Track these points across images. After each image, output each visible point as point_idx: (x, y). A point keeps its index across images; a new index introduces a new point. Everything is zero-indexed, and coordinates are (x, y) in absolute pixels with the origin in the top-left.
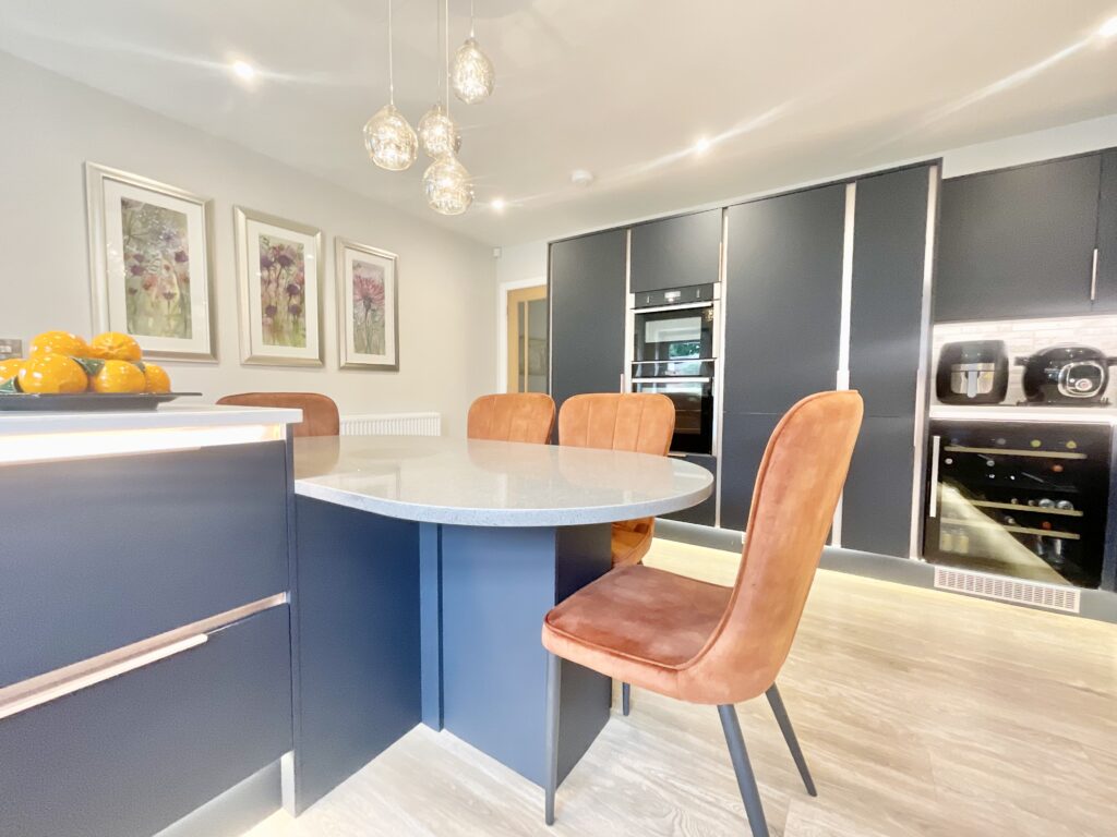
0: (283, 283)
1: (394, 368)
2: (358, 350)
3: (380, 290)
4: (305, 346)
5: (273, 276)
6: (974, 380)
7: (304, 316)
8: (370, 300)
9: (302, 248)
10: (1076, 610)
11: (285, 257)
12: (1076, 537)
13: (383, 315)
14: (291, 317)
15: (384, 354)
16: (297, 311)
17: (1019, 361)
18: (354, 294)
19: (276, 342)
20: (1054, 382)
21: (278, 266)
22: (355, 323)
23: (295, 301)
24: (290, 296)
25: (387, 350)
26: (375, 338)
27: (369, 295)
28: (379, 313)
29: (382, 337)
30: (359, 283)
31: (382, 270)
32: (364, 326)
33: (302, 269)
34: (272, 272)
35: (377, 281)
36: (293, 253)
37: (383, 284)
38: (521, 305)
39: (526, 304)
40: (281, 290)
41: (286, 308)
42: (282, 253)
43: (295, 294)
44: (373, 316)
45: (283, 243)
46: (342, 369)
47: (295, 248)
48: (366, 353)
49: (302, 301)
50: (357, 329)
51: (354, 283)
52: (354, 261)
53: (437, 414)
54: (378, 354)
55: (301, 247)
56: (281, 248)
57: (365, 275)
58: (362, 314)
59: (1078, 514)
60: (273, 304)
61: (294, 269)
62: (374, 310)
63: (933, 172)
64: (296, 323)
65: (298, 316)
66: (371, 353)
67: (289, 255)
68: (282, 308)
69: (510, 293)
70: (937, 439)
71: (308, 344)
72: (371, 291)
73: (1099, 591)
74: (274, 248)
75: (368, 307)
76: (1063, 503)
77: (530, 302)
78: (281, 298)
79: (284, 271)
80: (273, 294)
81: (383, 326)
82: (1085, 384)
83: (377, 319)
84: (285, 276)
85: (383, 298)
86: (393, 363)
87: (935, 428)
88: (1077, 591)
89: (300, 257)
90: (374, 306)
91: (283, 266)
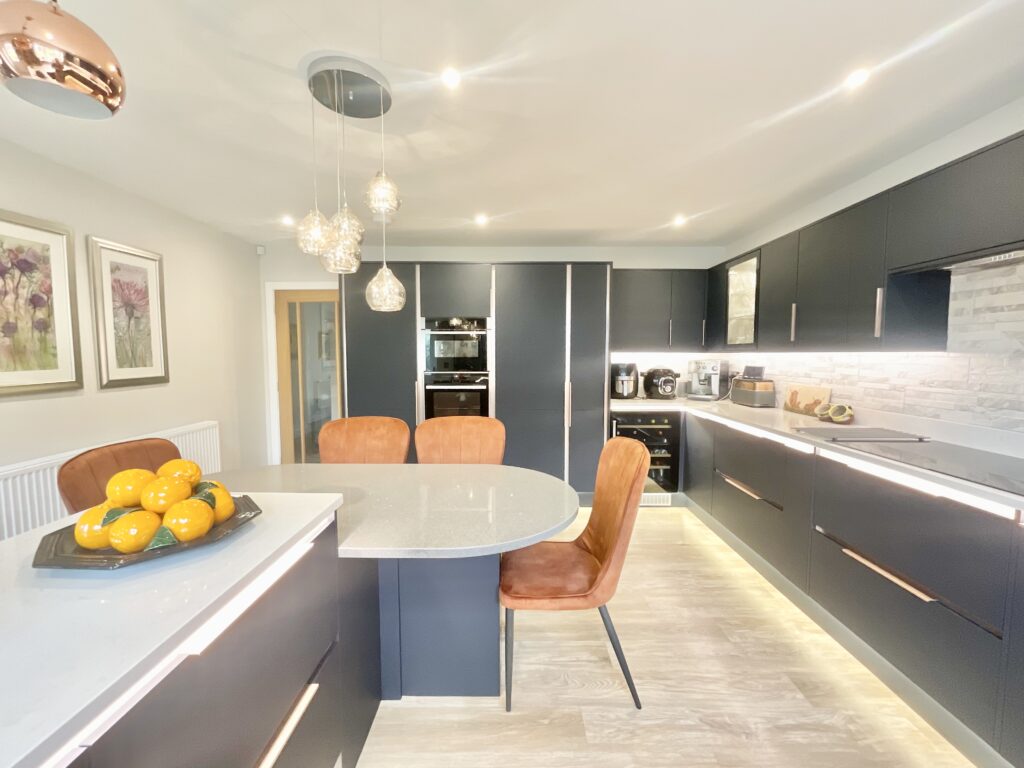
0: (25, 293)
1: (163, 380)
2: (121, 364)
3: (144, 294)
4: (56, 367)
5: (10, 285)
6: (626, 385)
7: (54, 331)
8: (133, 307)
9: (48, 250)
10: (669, 504)
11: (25, 261)
12: (668, 467)
13: (148, 323)
14: (37, 334)
15: (152, 365)
16: (44, 326)
17: (642, 375)
18: (114, 301)
19: (18, 366)
20: (657, 386)
21: (17, 273)
22: (116, 335)
23: (40, 314)
24: (35, 308)
25: (154, 360)
26: (140, 348)
27: (131, 301)
28: (143, 320)
29: (148, 348)
30: (118, 287)
31: (143, 272)
32: (127, 336)
33: (48, 276)
34: (9, 281)
35: (140, 285)
36: (35, 255)
37: (146, 287)
38: (292, 307)
39: (298, 306)
40: (21, 302)
41: (30, 324)
42: (22, 256)
43: (42, 306)
44: (137, 324)
45: (23, 245)
46: (103, 387)
47: (38, 250)
48: (131, 366)
49: (50, 313)
50: (119, 340)
51: (113, 288)
52: (112, 263)
53: (216, 422)
54: (145, 366)
55: (46, 248)
56: (20, 250)
57: (125, 278)
58: (124, 323)
59: (669, 456)
60: (12, 320)
61: (37, 276)
62: (136, 318)
63: (608, 267)
64: (43, 341)
65: (46, 332)
66: (136, 366)
67: (30, 260)
68: (25, 325)
69: (277, 293)
70: (615, 422)
71: (60, 364)
72: (133, 297)
73: (678, 493)
74: (10, 251)
75: (130, 315)
76: (664, 451)
77: (301, 304)
78: (22, 312)
79: (24, 279)
80: (11, 308)
81: (149, 334)
82: (668, 389)
83: (141, 327)
84: (27, 284)
85: (147, 303)
86: (161, 373)
87: (613, 416)
88: (669, 495)
89: (46, 260)
90: (137, 314)
91: (23, 272)
